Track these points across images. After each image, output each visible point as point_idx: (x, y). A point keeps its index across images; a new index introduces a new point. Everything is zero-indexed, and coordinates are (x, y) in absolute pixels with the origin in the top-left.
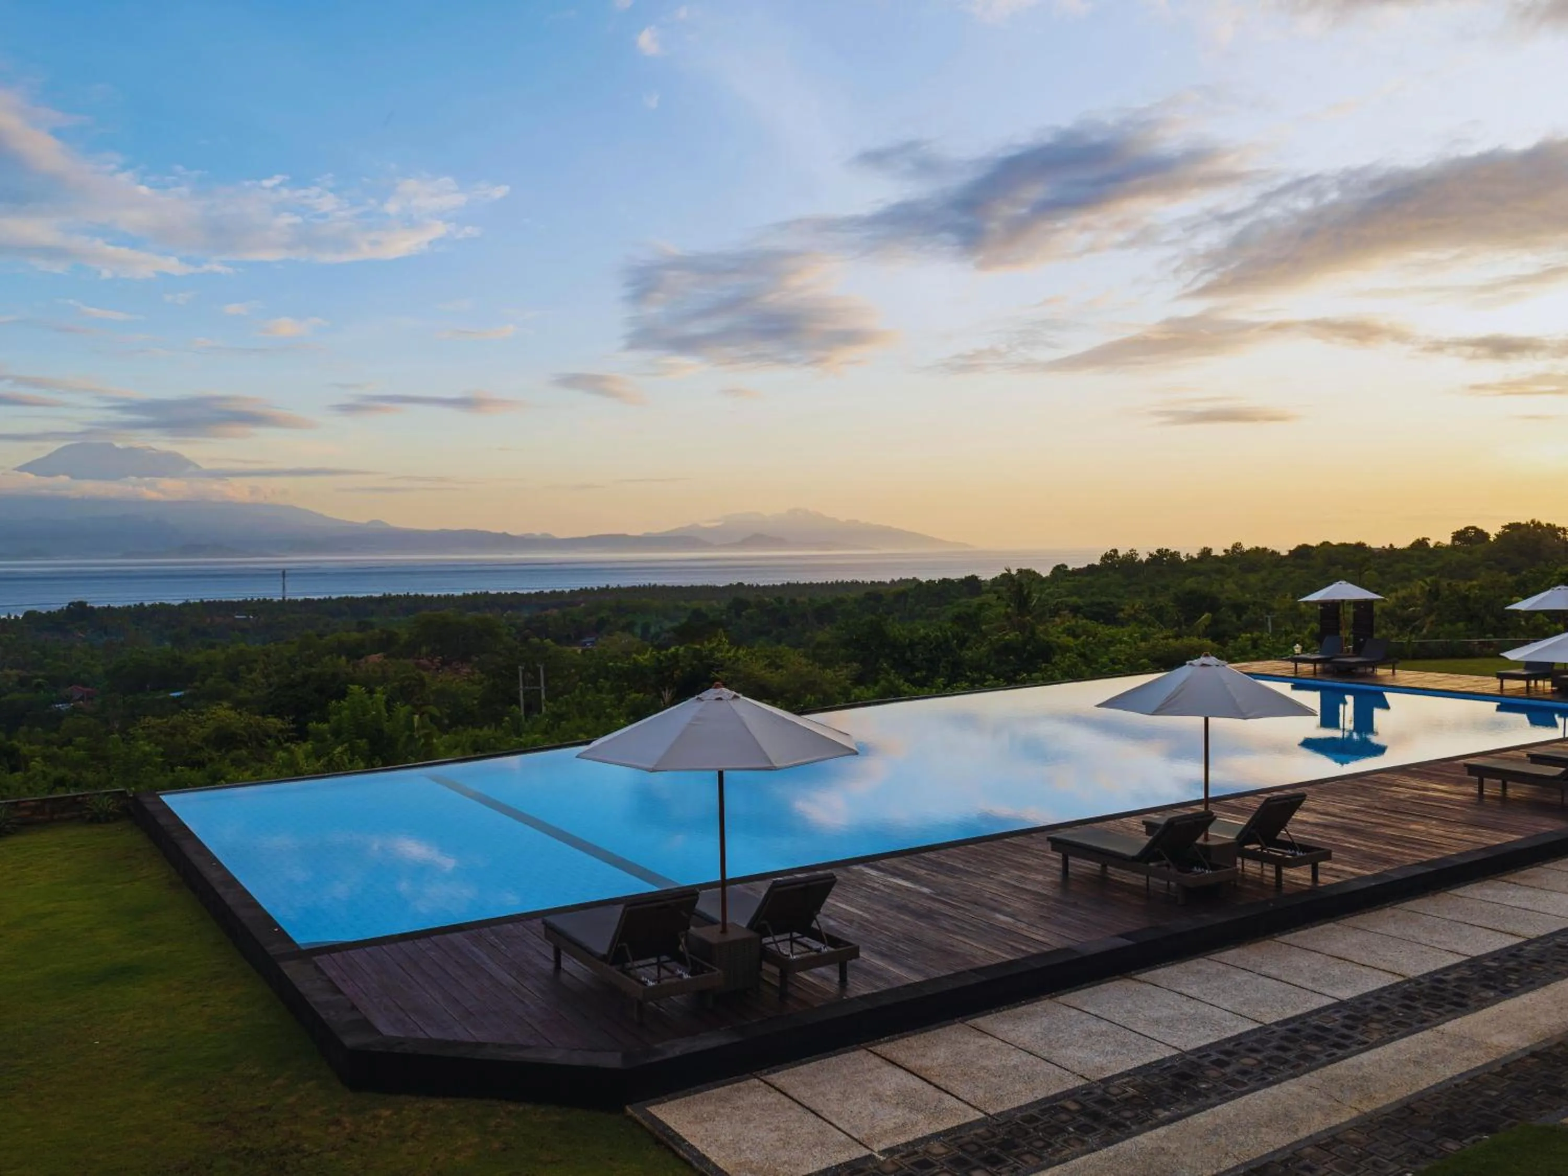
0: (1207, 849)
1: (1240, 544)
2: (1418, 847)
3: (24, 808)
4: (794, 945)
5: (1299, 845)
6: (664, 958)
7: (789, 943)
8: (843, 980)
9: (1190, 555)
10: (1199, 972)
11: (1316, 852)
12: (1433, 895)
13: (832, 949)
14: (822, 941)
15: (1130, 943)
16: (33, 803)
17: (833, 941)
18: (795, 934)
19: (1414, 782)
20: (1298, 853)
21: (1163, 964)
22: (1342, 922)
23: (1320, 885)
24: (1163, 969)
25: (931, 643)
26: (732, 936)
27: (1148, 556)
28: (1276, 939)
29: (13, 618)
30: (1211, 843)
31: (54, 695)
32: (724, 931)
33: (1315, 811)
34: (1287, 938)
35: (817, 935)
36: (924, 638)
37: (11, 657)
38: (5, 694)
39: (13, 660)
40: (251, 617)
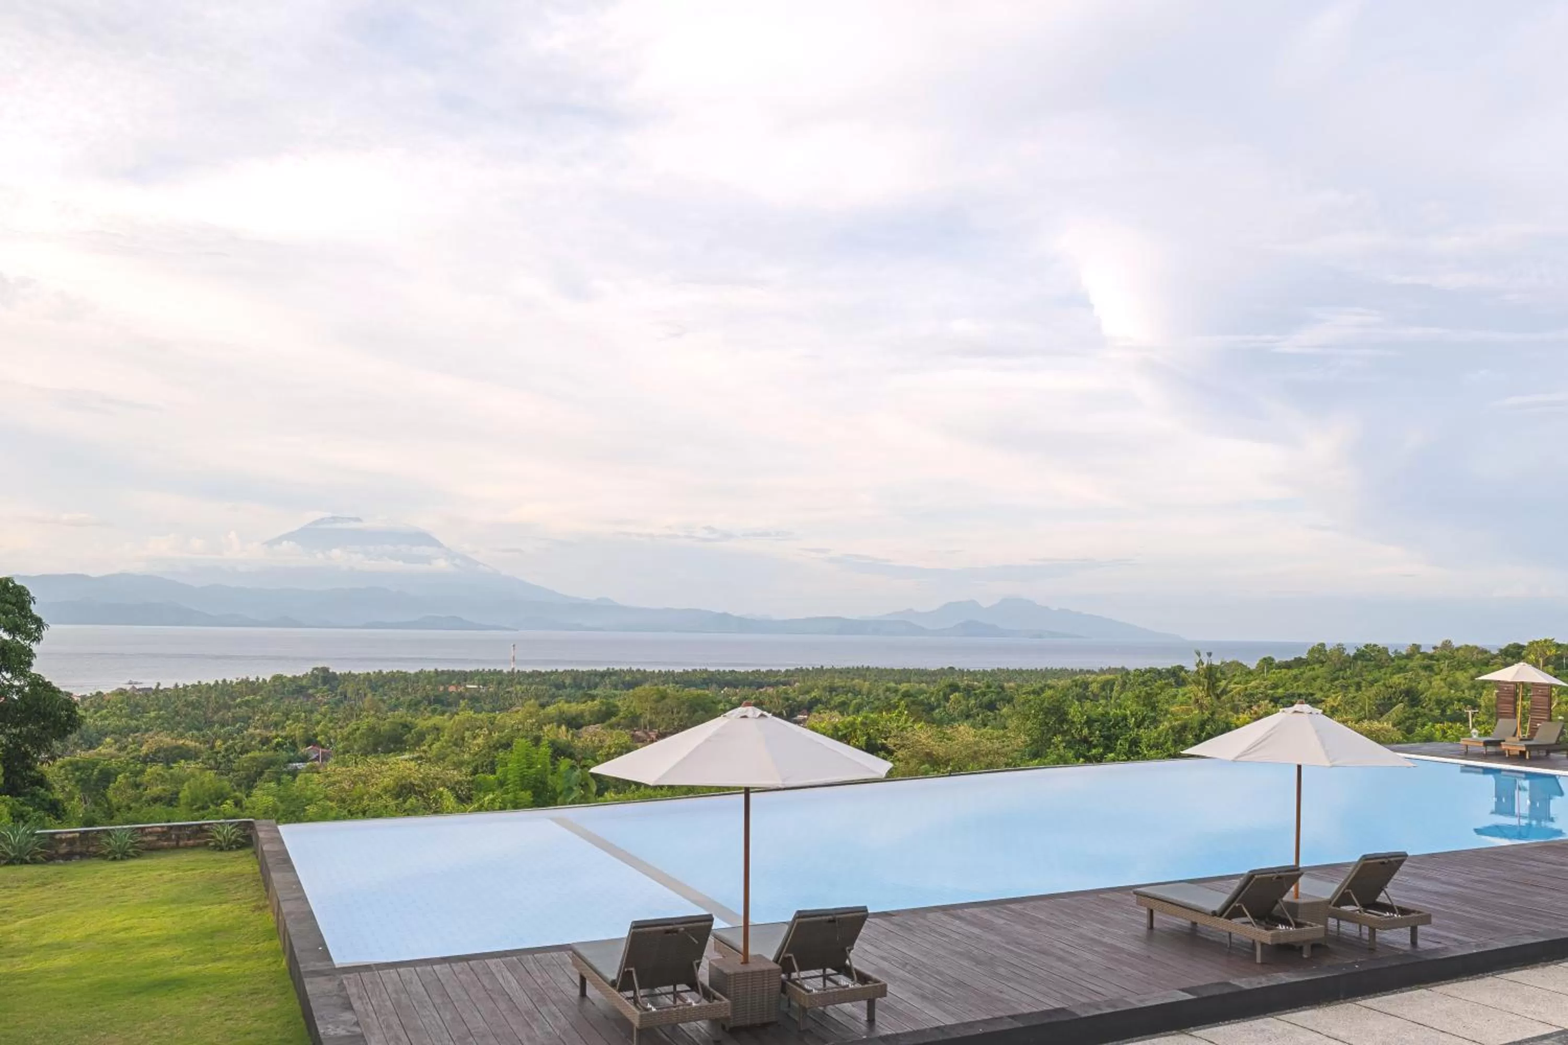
0: (1293, 908)
1: (1450, 642)
2: (1535, 917)
3: (150, 833)
4: (827, 982)
5: (1398, 908)
6: (680, 987)
7: (821, 979)
8: (871, 1021)
9: (1399, 651)
10: (1263, 1030)
11: (1413, 915)
12: (1543, 966)
13: (861, 986)
14: (852, 978)
15: (1190, 997)
16: (159, 829)
17: (863, 978)
18: (829, 971)
19: (1552, 857)
20: (1396, 915)
21: (1227, 1022)
22: (1434, 989)
23: (1419, 950)
24: (1225, 1027)
25: (1110, 721)
26: (753, 967)
27: (1355, 651)
28: (1358, 1003)
29: (261, 680)
30: (1301, 901)
31: (292, 754)
32: (746, 961)
33: (1437, 880)
34: (1370, 1002)
35: (847, 971)
36: (1103, 715)
37: (257, 718)
38: (247, 752)
39: (258, 720)
40: (481, 687)
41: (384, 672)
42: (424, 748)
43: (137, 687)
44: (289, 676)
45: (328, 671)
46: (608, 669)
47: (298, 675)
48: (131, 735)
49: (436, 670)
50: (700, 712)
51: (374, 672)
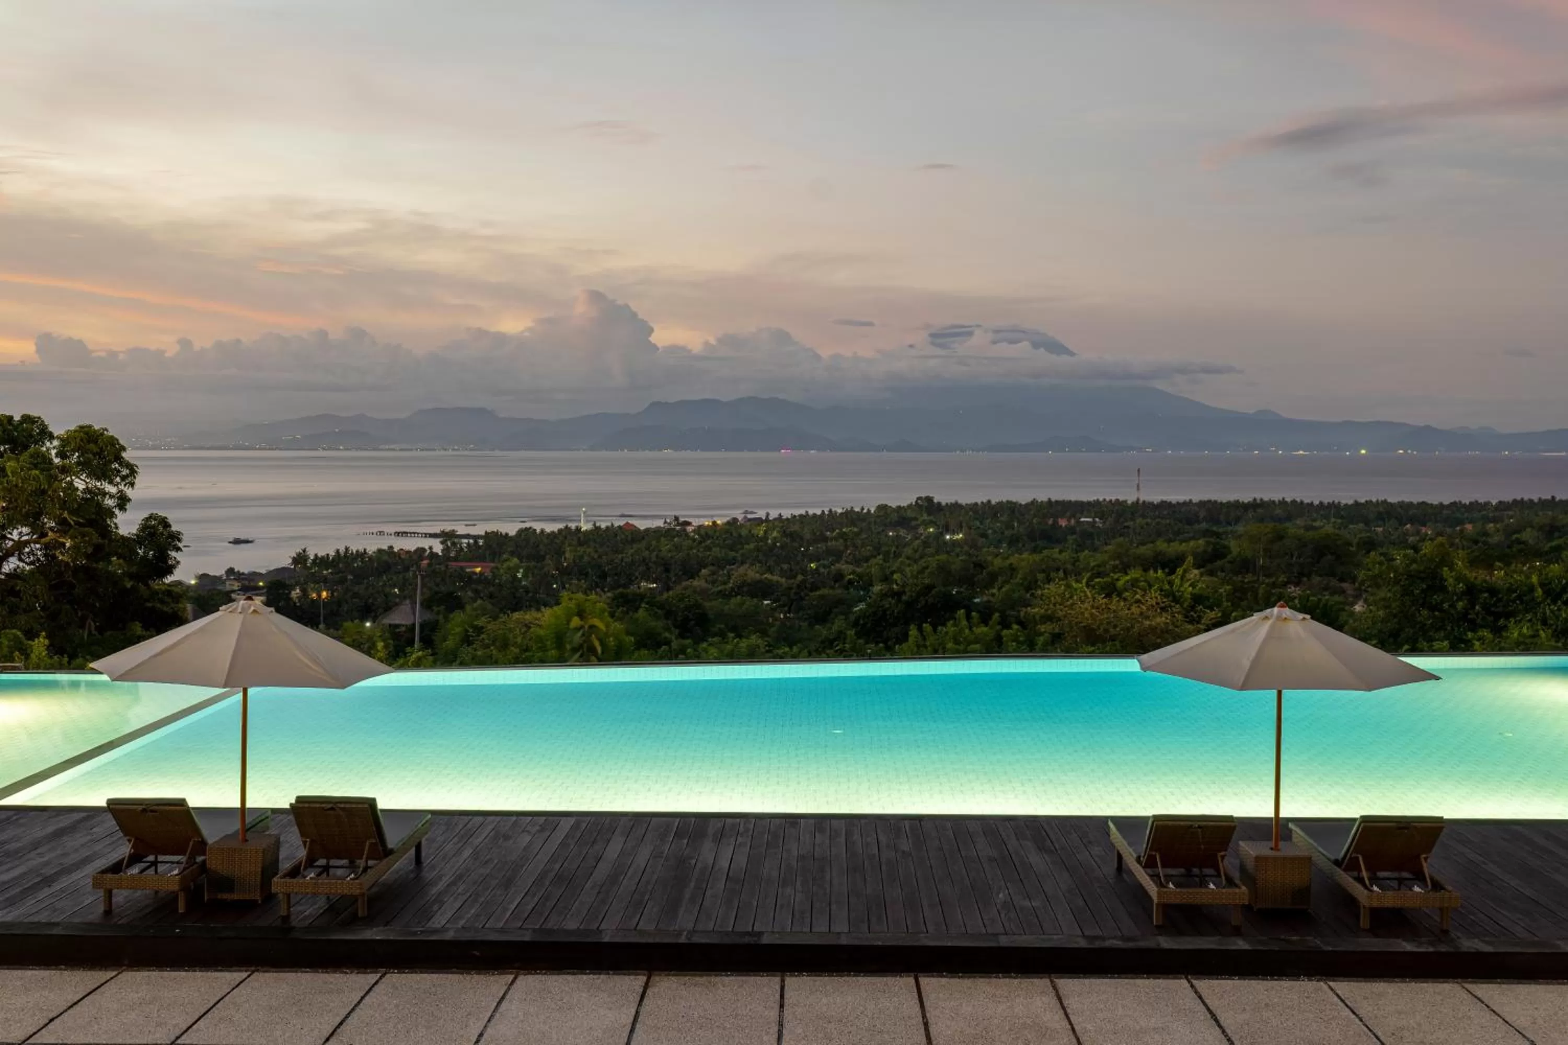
29: (865, 511)
37: (849, 551)
38: (817, 588)
39: (850, 554)
40: (1097, 520)
41: (993, 502)
42: (994, 591)
43: (750, 516)
44: (894, 506)
45: (932, 501)
46: (1255, 499)
47: (902, 505)
48: (728, 567)
49: (1049, 499)
50: (1329, 557)
51: (982, 503)
